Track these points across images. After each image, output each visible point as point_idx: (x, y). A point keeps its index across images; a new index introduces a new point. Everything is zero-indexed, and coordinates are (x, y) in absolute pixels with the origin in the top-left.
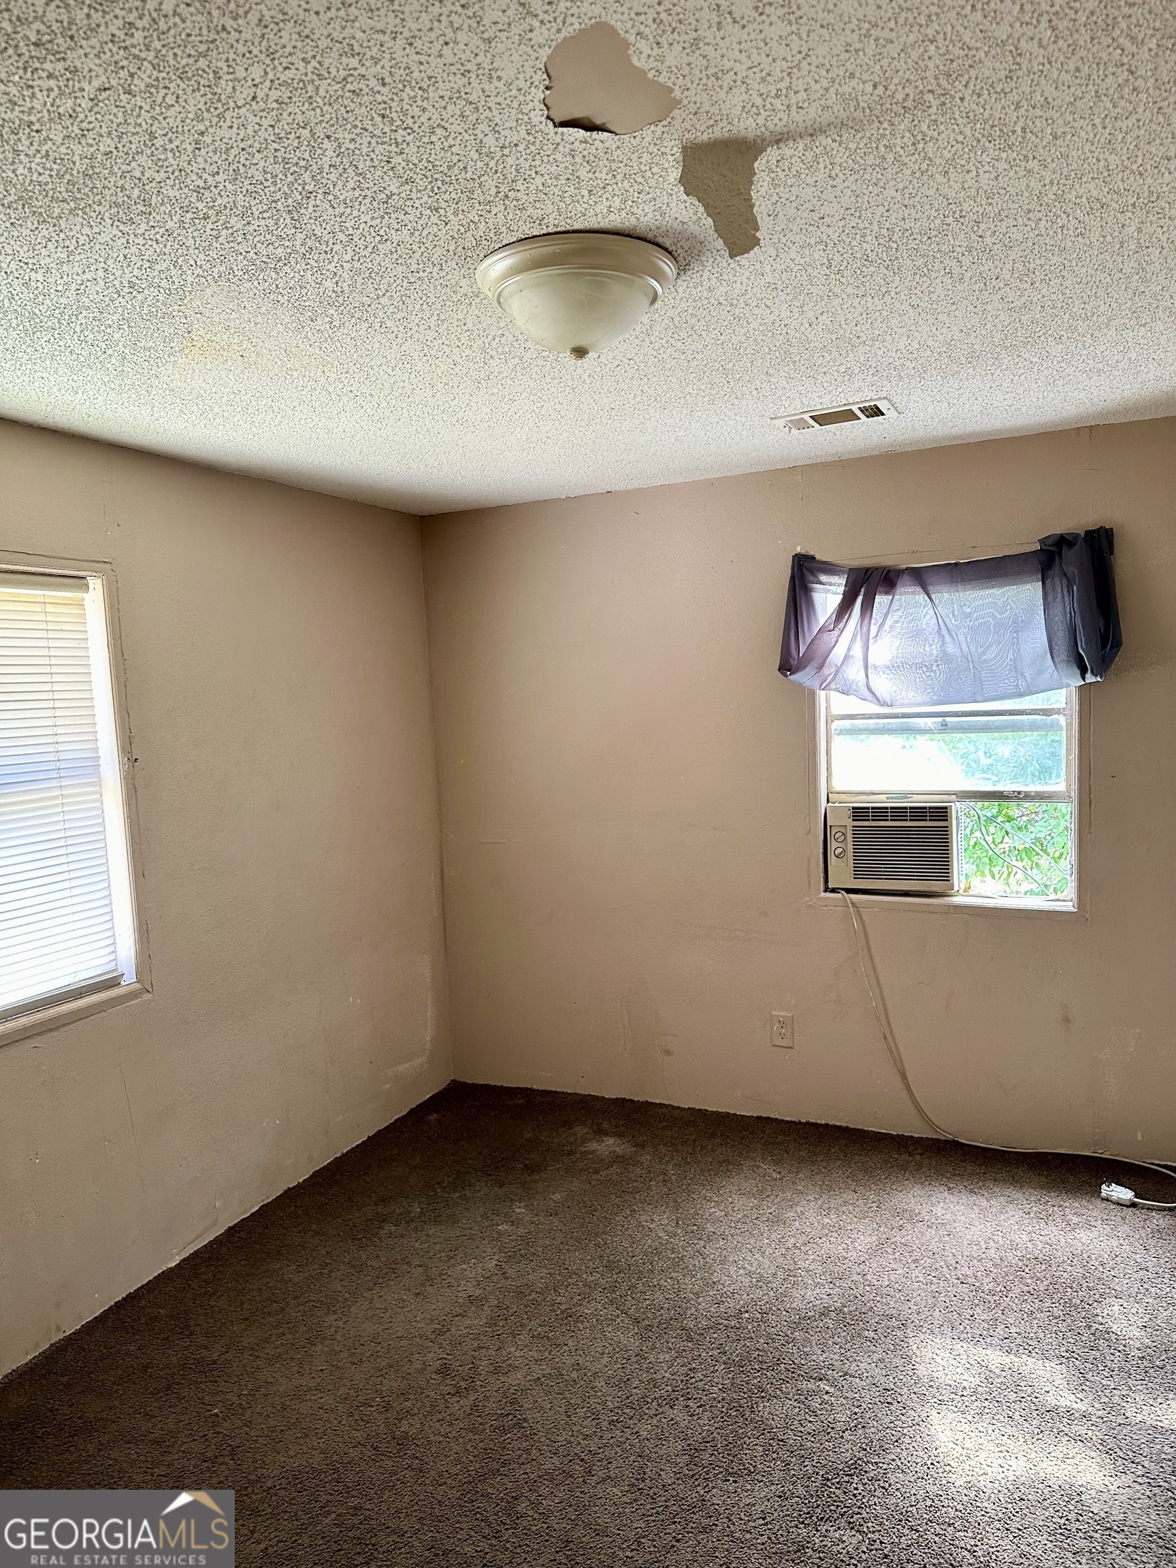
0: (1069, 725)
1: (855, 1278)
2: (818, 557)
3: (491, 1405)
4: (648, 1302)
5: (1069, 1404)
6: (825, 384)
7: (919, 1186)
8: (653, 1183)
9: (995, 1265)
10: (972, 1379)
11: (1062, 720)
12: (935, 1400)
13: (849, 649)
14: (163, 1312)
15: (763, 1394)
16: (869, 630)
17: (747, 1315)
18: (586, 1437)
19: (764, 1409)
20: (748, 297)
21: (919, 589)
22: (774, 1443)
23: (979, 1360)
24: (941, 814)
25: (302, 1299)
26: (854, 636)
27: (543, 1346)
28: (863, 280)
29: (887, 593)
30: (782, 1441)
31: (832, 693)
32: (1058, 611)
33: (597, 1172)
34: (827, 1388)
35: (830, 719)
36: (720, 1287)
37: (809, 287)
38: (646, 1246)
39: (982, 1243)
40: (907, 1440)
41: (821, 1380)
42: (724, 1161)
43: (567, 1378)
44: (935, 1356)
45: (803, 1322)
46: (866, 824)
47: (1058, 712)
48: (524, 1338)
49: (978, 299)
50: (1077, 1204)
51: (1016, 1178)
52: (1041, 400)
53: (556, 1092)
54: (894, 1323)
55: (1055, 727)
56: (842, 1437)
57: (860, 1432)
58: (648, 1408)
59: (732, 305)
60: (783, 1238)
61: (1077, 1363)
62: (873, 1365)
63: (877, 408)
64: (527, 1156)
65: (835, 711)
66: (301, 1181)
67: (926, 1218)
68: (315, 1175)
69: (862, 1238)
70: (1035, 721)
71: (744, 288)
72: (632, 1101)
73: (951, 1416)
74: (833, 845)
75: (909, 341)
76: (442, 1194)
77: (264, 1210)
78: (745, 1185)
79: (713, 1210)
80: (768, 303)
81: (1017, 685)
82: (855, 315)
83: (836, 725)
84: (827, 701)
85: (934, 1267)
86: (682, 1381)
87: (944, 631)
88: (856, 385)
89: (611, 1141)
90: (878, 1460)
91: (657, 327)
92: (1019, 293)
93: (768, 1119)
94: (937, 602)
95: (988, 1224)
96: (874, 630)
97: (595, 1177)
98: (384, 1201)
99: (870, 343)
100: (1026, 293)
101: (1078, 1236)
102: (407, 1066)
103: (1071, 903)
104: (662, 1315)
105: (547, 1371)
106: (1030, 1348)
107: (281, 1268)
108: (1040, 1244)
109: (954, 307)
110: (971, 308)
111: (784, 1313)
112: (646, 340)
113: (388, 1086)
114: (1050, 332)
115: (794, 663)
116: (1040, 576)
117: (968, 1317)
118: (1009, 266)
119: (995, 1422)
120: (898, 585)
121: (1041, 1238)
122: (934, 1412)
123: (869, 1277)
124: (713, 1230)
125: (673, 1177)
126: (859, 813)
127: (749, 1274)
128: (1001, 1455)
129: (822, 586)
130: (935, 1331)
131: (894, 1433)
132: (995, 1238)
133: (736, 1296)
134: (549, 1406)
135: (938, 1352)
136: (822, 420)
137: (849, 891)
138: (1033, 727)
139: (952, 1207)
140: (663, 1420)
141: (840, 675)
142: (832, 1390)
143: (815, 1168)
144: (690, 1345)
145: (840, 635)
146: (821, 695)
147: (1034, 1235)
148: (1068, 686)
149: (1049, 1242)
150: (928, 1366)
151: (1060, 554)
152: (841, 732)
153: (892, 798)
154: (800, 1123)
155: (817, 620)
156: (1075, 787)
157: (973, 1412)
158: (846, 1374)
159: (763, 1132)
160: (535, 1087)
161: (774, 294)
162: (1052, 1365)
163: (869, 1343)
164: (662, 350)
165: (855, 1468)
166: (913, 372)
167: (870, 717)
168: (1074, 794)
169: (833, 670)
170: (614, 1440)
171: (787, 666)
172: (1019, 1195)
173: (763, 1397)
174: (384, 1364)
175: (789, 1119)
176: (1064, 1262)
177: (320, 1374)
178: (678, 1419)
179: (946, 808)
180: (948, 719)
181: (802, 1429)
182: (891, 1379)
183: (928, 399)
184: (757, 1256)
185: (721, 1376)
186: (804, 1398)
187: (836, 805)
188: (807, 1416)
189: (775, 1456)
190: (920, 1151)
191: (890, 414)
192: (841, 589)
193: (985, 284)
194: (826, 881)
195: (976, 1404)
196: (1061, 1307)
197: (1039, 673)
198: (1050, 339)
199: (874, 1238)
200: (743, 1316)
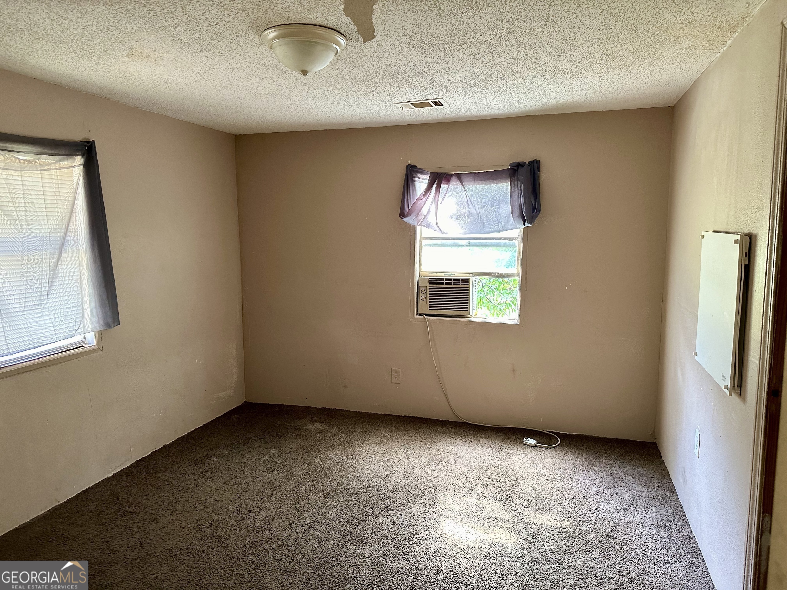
0: (519, 245)
1: (417, 473)
2: (418, 166)
3: (257, 523)
4: (328, 484)
5: (496, 516)
6: (416, 91)
7: (449, 440)
8: (335, 440)
9: (476, 468)
10: (460, 508)
11: (516, 242)
12: (444, 516)
13: (430, 208)
14: (106, 494)
15: (374, 516)
16: (438, 200)
17: (370, 488)
18: (297, 533)
19: (373, 521)
20: (377, 53)
21: (459, 183)
22: (376, 532)
23: (464, 502)
24: (466, 282)
25: (172, 488)
26: (432, 202)
27: (281, 502)
28: (425, 51)
29: (447, 184)
30: (380, 531)
31: (423, 228)
32: (516, 195)
33: (310, 436)
34: (400, 513)
35: (422, 239)
36: (360, 478)
37: (402, 51)
38: (330, 464)
39: (472, 460)
40: (431, 529)
41: (398, 510)
42: (367, 431)
43: (291, 513)
44: (446, 501)
45: (394, 490)
46: (435, 285)
47: (515, 239)
48: (274, 498)
49: (473, 61)
50: (513, 446)
51: (490, 436)
52: (508, 103)
53: (294, 406)
54: (431, 489)
55: (513, 246)
56: (404, 529)
57: (412, 527)
58: (325, 522)
59: (371, 56)
60: (389, 459)
61: (503, 502)
62: (420, 504)
63: (439, 102)
64: (279, 431)
65: (424, 236)
66: (171, 442)
67: (450, 451)
68: (178, 439)
69: (422, 459)
70: (506, 243)
71: (375, 50)
72: (329, 409)
73: (449, 521)
74: (420, 295)
75: (448, 76)
76: (238, 446)
77: (153, 454)
78: (376, 441)
79: (360, 450)
80: (386, 56)
81: (498, 227)
82: (423, 64)
83: (424, 242)
84: (421, 231)
85: (450, 469)
86: (340, 513)
87: (469, 202)
88: (429, 92)
89: (318, 424)
90: (417, 537)
91: (340, 62)
92: (488, 60)
93: (389, 415)
94: (466, 188)
95: (475, 454)
96: (440, 199)
97: (309, 438)
98: (211, 450)
99: (432, 75)
100: (491, 60)
101: (511, 458)
102: (222, 393)
103: (517, 321)
104: (334, 489)
105: (283, 510)
106: (485, 497)
107: (162, 476)
108: (495, 460)
109: (464, 64)
110: (470, 65)
111: (386, 487)
112: (336, 67)
113: (214, 402)
114: (505, 76)
115: (406, 213)
116: (509, 180)
117: (462, 487)
118: (482, 50)
119: (466, 523)
120: (451, 181)
121: (496, 458)
122: (443, 520)
123: (423, 473)
124: (359, 457)
125: (344, 438)
126: (432, 281)
127: (373, 473)
128: (467, 533)
129: (419, 179)
130: (448, 492)
131: (425, 527)
132: (477, 459)
133: (367, 481)
134: (282, 523)
135: (447, 499)
136: (417, 105)
137: (427, 315)
138: (505, 246)
139: (461, 447)
140: (331, 526)
141: (425, 219)
142: (402, 514)
143: (406, 433)
144: (345, 499)
145: (425, 202)
146: (418, 229)
147: (493, 457)
148: (519, 228)
149: (499, 460)
150: (443, 504)
151: (517, 170)
152: (426, 245)
153: (446, 275)
154: (402, 416)
155: (416, 194)
156: (520, 272)
157: (458, 520)
158: (409, 508)
159: (386, 420)
160: (284, 404)
161: (388, 53)
162: (492, 503)
163: (420, 497)
164: (343, 72)
165: (408, 539)
166: (452, 88)
167: (439, 239)
168: (520, 275)
169: (423, 217)
170: (310, 534)
171: (403, 214)
172: (490, 443)
173: (373, 517)
174: (210, 510)
175: (397, 415)
176: (504, 467)
177: (181, 515)
178: (337, 525)
179: (468, 279)
180: (471, 241)
181: (388, 527)
182: (427, 509)
183: (460, 100)
184: (377, 466)
185: (357, 510)
186: (390, 517)
187: (423, 277)
188: (391, 523)
189: (376, 537)
190: (451, 426)
191: (445, 105)
192: (427, 181)
193: (474, 56)
194: (417, 311)
195: (460, 517)
196: (500, 483)
197: (508, 222)
198: (506, 79)
199: (427, 459)
200: (369, 488)
